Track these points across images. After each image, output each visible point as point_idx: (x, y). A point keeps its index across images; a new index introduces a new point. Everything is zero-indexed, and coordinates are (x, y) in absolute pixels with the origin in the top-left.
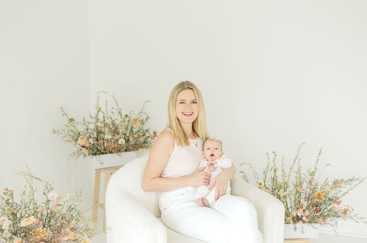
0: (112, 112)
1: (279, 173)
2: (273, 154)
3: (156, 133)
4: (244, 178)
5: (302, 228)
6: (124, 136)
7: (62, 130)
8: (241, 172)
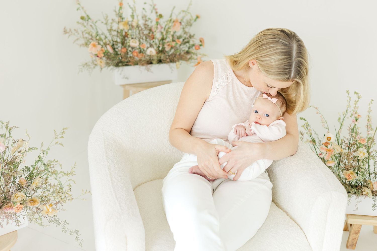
0: (144, 9)
1: (362, 123)
2: (356, 95)
3: (203, 41)
4: (305, 127)
7: (75, 30)
8: (301, 119)
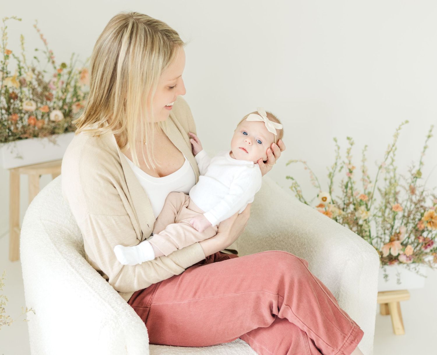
0: (35, 58)
1: (357, 176)
2: (348, 141)
4: (294, 189)
5: (398, 274)
6: (61, 104)
8: (288, 178)
